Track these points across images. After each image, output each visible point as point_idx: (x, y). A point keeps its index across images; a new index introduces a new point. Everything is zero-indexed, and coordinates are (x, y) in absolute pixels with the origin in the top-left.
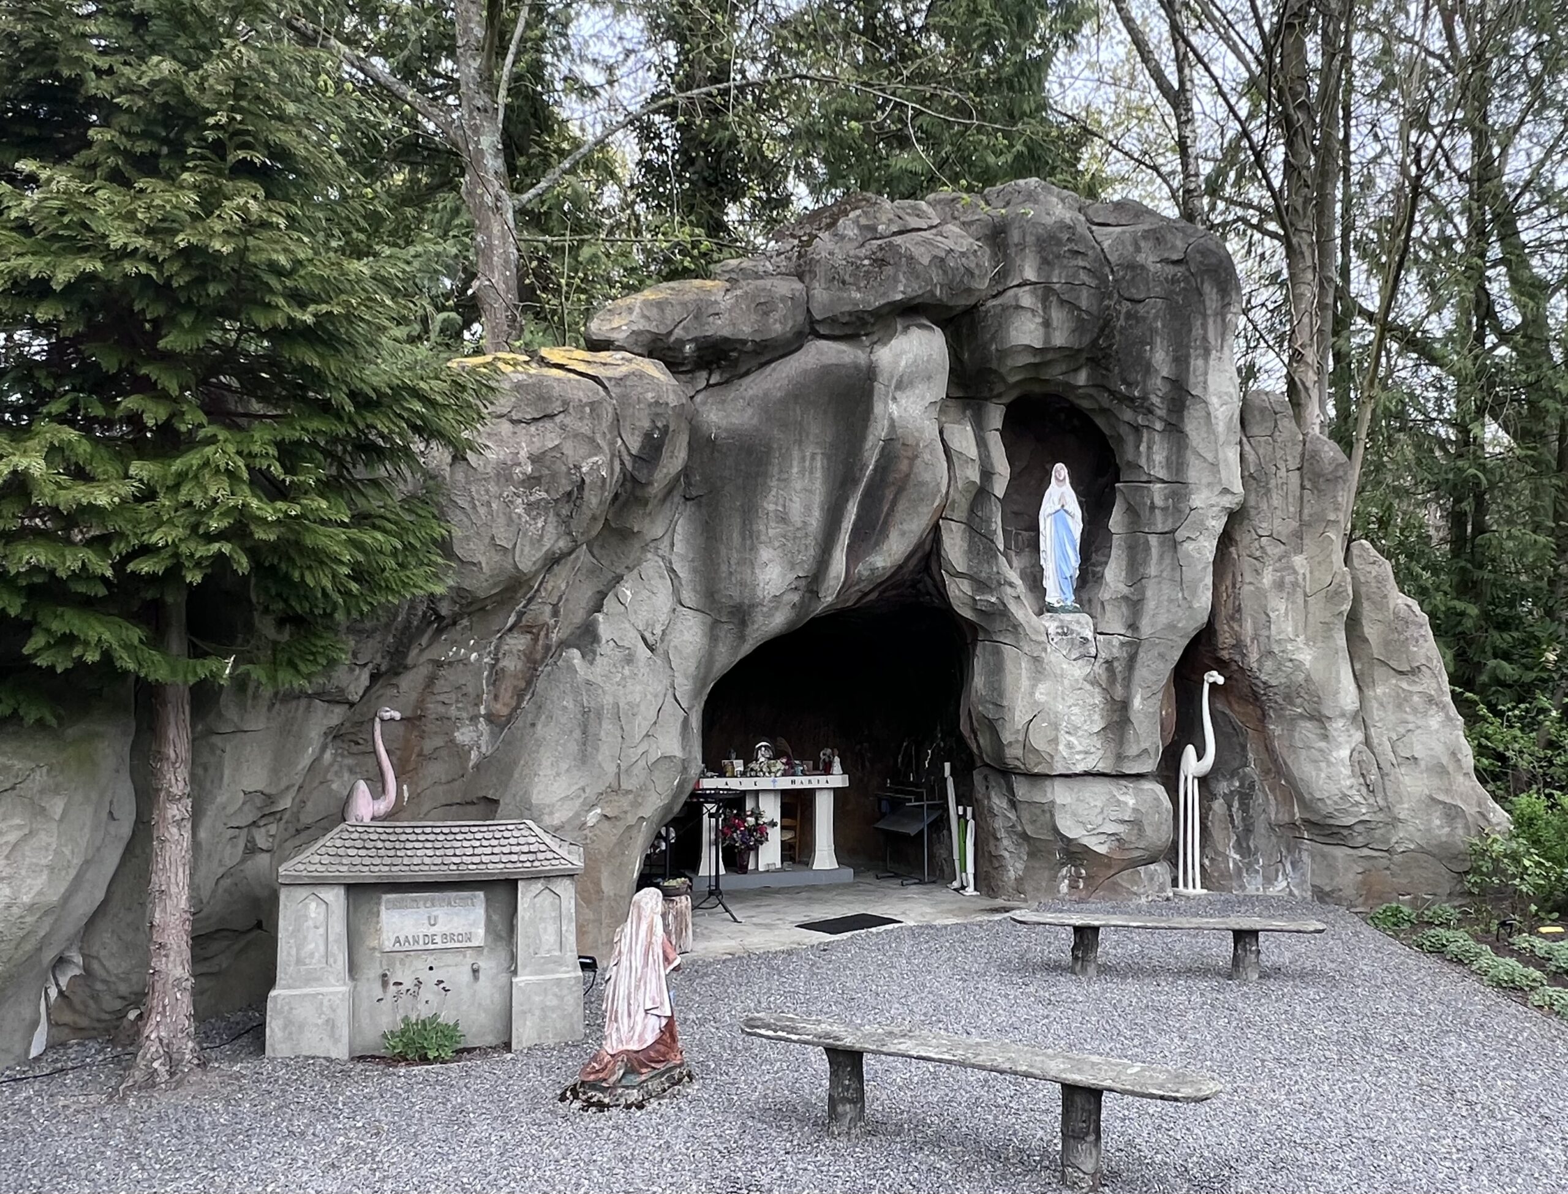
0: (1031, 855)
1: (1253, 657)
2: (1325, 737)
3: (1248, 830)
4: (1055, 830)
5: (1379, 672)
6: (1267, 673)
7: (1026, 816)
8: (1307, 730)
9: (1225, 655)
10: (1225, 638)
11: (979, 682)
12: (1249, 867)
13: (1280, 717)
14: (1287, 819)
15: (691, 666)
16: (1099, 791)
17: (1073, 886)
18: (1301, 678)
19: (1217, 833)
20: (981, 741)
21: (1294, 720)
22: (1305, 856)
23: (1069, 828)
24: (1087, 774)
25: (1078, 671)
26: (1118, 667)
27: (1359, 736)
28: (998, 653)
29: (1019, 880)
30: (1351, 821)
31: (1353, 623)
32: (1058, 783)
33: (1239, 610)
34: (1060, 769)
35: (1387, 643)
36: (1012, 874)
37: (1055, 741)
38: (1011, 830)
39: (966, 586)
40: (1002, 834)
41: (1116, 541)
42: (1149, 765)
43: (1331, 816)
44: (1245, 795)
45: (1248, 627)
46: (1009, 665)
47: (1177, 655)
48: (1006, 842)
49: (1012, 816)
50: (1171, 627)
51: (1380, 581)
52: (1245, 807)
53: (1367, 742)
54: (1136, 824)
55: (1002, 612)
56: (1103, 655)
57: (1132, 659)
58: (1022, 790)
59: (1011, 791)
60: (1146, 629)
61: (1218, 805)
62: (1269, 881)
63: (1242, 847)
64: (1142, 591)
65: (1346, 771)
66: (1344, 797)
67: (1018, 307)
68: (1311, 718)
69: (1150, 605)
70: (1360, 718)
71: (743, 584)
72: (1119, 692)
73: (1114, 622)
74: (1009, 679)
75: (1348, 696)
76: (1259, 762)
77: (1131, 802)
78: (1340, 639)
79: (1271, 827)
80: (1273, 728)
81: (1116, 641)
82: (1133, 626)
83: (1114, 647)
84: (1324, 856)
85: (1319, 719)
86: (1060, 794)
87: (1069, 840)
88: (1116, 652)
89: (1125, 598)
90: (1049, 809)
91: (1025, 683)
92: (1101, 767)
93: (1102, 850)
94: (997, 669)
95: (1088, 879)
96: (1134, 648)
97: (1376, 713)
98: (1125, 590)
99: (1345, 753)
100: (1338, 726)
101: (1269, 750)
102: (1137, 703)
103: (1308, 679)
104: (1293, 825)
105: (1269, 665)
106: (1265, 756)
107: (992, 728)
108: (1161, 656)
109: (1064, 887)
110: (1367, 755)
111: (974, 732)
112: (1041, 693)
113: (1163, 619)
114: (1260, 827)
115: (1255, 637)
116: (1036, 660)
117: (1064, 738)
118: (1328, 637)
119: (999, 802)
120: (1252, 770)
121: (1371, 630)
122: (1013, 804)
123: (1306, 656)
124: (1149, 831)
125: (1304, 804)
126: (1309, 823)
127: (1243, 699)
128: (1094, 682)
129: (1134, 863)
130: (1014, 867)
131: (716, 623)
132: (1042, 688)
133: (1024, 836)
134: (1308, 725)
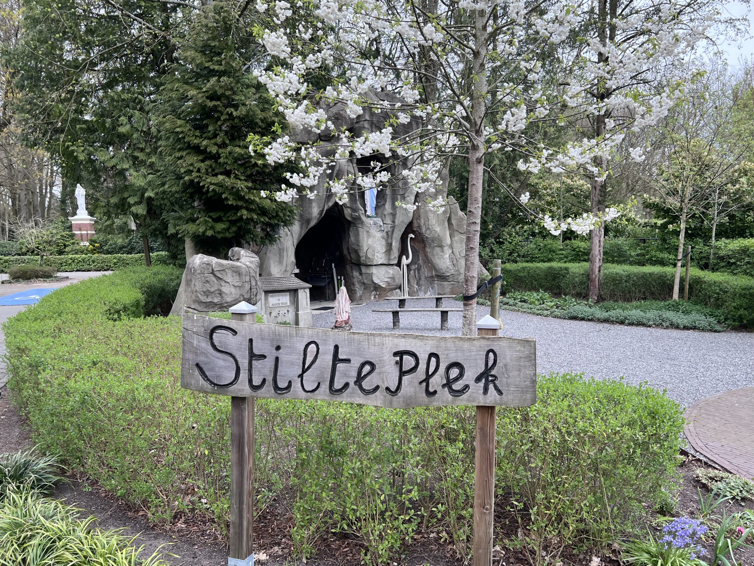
0: (365, 289)
1: (424, 230)
2: (443, 252)
3: (420, 279)
4: (372, 281)
5: (456, 233)
6: (427, 234)
7: (364, 277)
8: (438, 249)
9: (415, 229)
10: (415, 224)
11: (352, 239)
12: (420, 290)
13: (430, 246)
14: (431, 275)
15: (297, 236)
16: (384, 268)
17: (375, 298)
18: (436, 235)
19: (411, 281)
20: (352, 256)
21: (434, 247)
22: (436, 285)
23: (376, 281)
24: (381, 264)
25: (379, 235)
26: (390, 233)
27: (450, 251)
28: (357, 230)
29: (361, 296)
30: (449, 274)
31: (449, 220)
32: (374, 267)
33: (420, 216)
34: (375, 263)
35: (458, 225)
36: (358, 295)
37: (374, 255)
38: (359, 282)
39: (349, 211)
40: (356, 283)
41: (388, 197)
42: (396, 262)
43: (444, 273)
44: (419, 269)
45: (422, 221)
46: (361, 233)
47: (404, 230)
48: (357, 286)
49: (360, 277)
50: (403, 222)
51: (456, 208)
52: (419, 273)
53: (453, 252)
54: (393, 278)
55: (359, 218)
56: (386, 230)
57: (393, 231)
58: (364, 270)
59: (360, 270)
60: (397, 222)
61: (412, 272)
62: (425, 293)
63: (418, 284)
64: (396, 212)
65: (448, 261)
66: (448, 268)
67: (364, 128)
68: (439, 246)
69: (398, 215)
70: (451, 246)
71: (309, 213)
72: (390, 241)
73: (388, 221)
74: (361, 238)
75: (448, 241)
76: (423, 260)
77: (392, 272)
78: (446, 223)
79: (426, 278)
80: (428, 250)
81: (389, 226)
82: (394, 222)
83: (388, 228)
84: (441, 285)
85: (441, 246)
86: (374, 270)
87: (376, 284)
88: (389, 229)
89: (391, 213)
90: (371, 275)
91: (366, 239)
92: (385, 262)
93: (384, 286)
94: (357, 235)
95: (379, 295)
96: (393, 227)
97: (455, 245)
98: (391, 211)
99: (448, 256)
100: (446, 248)
101: (426, 256)
102: (394, 244)
103: (438, 236)
104: (432, 277)
105: (428, 232)
106: (424, 258)
107: (357, 252)
108: (400, 230)
109: (372, 298)
110: (453, 256)
111: (349, 253)
112: (370, 241)
113: (401, 219)
114: (423, 278)
115: (425, 224)
116: (368, 232)
117: (376, 254)
118: (444, 224)
119: (356, 274)
120: (421, 262)
121: (454, 222)
122: (361, 274)
123: (438, 229)
124: (397, 280)
125: (436, 270)
126: (437, 276)
127: (419, 242)
128: (383, 238)
129: (392, 290)
130: (359, 292)
131: (302, 224)
132: (370, 240)
133: (364, 283)
134: (438, 248)
